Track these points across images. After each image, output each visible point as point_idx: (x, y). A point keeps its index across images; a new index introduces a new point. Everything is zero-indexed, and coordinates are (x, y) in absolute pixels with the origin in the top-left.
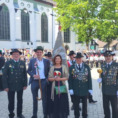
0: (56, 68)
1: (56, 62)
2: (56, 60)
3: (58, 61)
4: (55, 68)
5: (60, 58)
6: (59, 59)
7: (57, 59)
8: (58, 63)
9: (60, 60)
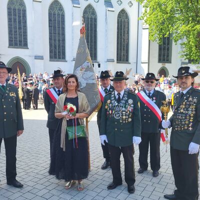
0: (68, 97)
1: (69, 88)
2: (69, 84)
3: (71, 86)
4: (66, 98)
5: (75, 80)
6: (73, 82)
7: (70, 82)
8: (72, 88)
9: (75, 84)
